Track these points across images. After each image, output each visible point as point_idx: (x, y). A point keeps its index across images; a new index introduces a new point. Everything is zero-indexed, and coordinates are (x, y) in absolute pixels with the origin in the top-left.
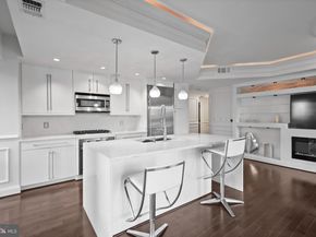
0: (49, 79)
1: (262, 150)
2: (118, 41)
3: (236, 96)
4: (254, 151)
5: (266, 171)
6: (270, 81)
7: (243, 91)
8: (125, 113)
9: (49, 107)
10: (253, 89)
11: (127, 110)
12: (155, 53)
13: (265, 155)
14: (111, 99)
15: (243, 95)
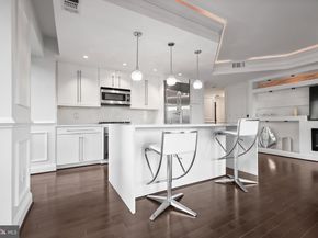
0: (79, 74)
1: (280, 144)
2: (138, 34)
3: (252, 91)
4: (272, 145)
5: (285, 164)
6: (288, 74)
7: (259, 85)
8: (144, 107)
9: (79, 99)
10: (270, 83)
11: (146, 104)
12: (171, 45)
13: (283, 150)
14: (132, 94)
15: (259, 90)
